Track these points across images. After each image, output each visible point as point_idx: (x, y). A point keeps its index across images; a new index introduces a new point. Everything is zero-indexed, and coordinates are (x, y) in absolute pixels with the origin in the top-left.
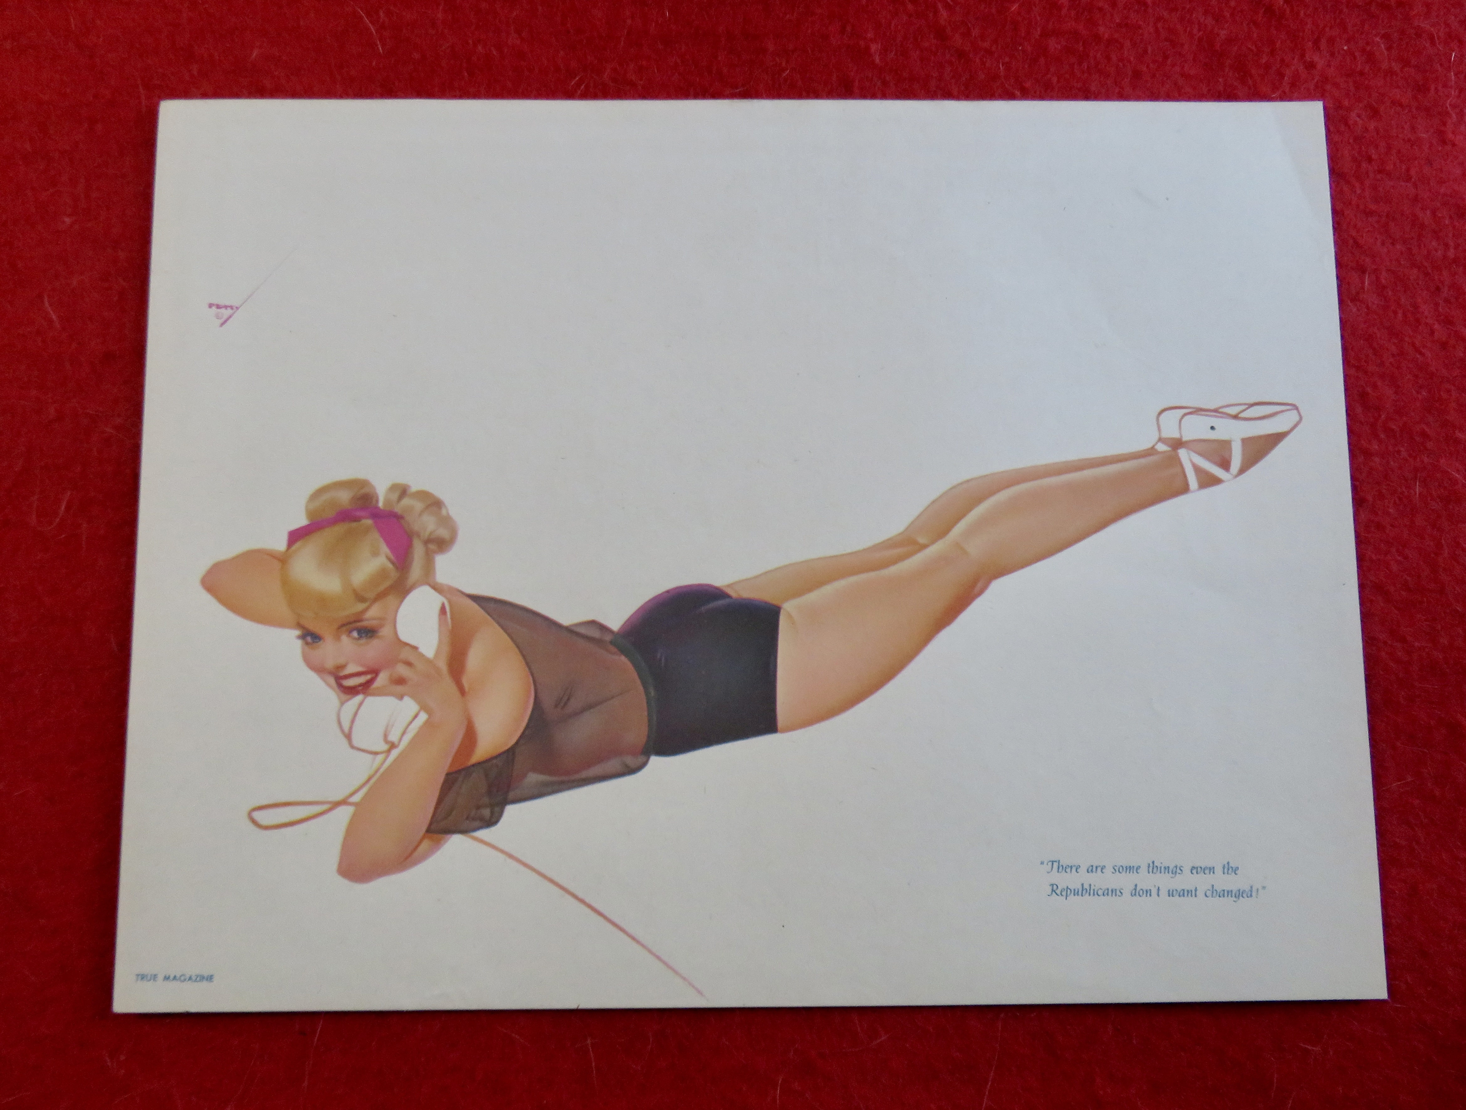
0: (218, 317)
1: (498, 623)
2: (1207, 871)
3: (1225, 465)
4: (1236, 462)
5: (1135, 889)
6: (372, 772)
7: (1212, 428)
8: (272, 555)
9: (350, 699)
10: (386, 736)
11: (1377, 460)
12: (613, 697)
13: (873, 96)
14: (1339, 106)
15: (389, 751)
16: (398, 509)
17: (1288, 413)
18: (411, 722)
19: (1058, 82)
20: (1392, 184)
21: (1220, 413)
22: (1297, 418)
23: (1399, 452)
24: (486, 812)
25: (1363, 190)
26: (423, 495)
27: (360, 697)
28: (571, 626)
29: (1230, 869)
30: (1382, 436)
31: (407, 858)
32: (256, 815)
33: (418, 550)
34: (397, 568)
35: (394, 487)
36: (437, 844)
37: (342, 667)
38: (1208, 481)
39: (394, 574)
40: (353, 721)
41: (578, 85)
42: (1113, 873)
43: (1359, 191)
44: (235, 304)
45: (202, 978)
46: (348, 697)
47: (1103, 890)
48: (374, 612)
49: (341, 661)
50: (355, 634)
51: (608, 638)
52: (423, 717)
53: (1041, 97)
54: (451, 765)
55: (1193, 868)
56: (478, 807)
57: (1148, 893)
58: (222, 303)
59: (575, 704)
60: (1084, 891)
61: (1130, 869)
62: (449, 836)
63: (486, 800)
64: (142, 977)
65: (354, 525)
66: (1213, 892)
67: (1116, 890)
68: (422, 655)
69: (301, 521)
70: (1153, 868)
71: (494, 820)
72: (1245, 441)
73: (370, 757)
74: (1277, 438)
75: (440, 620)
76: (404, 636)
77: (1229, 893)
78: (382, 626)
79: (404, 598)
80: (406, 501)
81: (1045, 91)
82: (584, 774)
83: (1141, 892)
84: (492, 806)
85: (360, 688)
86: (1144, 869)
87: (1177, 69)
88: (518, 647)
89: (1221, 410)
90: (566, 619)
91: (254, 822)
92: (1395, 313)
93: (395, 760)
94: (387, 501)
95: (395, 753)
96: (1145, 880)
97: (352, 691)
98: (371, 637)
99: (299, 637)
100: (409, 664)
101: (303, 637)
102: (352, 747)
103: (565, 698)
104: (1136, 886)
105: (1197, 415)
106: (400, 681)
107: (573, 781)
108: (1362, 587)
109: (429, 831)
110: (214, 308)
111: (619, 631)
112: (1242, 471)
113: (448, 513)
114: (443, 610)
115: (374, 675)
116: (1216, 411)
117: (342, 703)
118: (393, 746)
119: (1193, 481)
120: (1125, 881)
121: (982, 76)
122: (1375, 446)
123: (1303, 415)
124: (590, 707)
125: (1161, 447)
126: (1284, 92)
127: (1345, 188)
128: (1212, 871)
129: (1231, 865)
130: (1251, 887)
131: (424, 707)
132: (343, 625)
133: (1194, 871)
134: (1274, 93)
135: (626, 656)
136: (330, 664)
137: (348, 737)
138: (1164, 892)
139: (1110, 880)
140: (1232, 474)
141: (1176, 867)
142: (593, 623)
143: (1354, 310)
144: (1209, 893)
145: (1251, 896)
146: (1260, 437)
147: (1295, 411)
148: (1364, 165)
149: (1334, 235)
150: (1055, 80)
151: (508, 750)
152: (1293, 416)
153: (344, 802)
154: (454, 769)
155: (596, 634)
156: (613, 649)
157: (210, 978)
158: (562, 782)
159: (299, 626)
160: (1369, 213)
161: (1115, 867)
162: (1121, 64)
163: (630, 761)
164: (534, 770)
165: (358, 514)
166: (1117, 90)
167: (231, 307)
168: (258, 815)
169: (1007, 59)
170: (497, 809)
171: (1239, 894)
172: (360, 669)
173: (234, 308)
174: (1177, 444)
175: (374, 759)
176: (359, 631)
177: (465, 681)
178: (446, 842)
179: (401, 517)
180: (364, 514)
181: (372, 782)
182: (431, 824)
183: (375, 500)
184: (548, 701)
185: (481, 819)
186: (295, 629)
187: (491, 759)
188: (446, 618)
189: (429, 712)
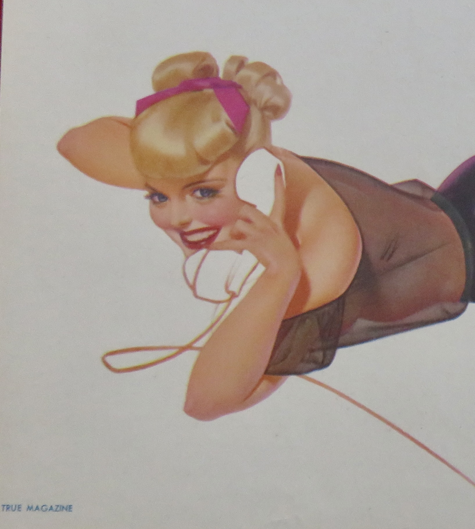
1: (329, 183)
6: (214, 320)
8: (121, 122)
9: (194, 253)
10: (227, 287)
12: (432, 250)
15: (229, 301)
16: (236, 79)
18: (249, 275)
24: (319, 355)
26: (260, 66)
27: (203, 251)
28: (394, 185)
31: (246, 399)
32: (109, 359)
33: (255, 117)
34: (235, 133)
35: (233, 59)
36: (274, 385)
37: (187, 224)
39: (233, 139)
40: (197, 273)
46: (193, 251)
48: (216, 173)
49: (185, 218)
50: (198, 194)
51: (429, 195)
52: (261, 269)
54: (287, 314)
56: (312, 351)
59: (399, 256)
62: (283, 377)
63: (319, 344)
65: (198, 93)
68: (260, 213)
69: (149, 91)
71: (325, 362)
73: (213, 306)
75: (276, 180)
76: (243, 195)
78: (223, 186)
79: (243, 160)
80: (243, 72)
82: (408, 320)
84: (324, 349)
85: (203, 243)
88: (347, 204)
90: (391, 179)
91: (108, 366)
93: (236, 309)
94: (226, 72)
95: (235, 302)
97: (195, 246)
98: (213, 196)
99: (147, 197)
100: (248, 221)
101: (151, 197)
102: (196, 296)
103: (391, 250)
106: (240, 236)
107: (399, 326)
109: (266, 372)
111: (440, 188)
113: (282, 83)
114: (278, 172)
115: (215, 231)
117: (187, 257)
118: (234, 295)
124: (412, 258)
131: (261, 259)
135: (445, 211)
136: (175, 221)
137: (193, 287)
142: (415, 182)
151: (339, 298)
153: (189, 347)
154: (288, 317)
155: (417, 191)
156: (434, 206)
158: (389, 327)
159: (147, 186)
163: (450, 307)
164: (362, 316)
165: (201, 84)
168: (110, 360)
170: (329, 352)
172: (205, 226)
175: (216, 308)
176: (202, 191)
177: (299, 236)
178: (283, 382)
179: (240, 87)
180: (207, 84)
181: (214, 329)
182: (269, 366)
183: (215, 71)
184: (375, 253)
185: (315, 362)
186: (143, 189)
187: (325, 305)
188: (282, 178)
189: (266, 264)
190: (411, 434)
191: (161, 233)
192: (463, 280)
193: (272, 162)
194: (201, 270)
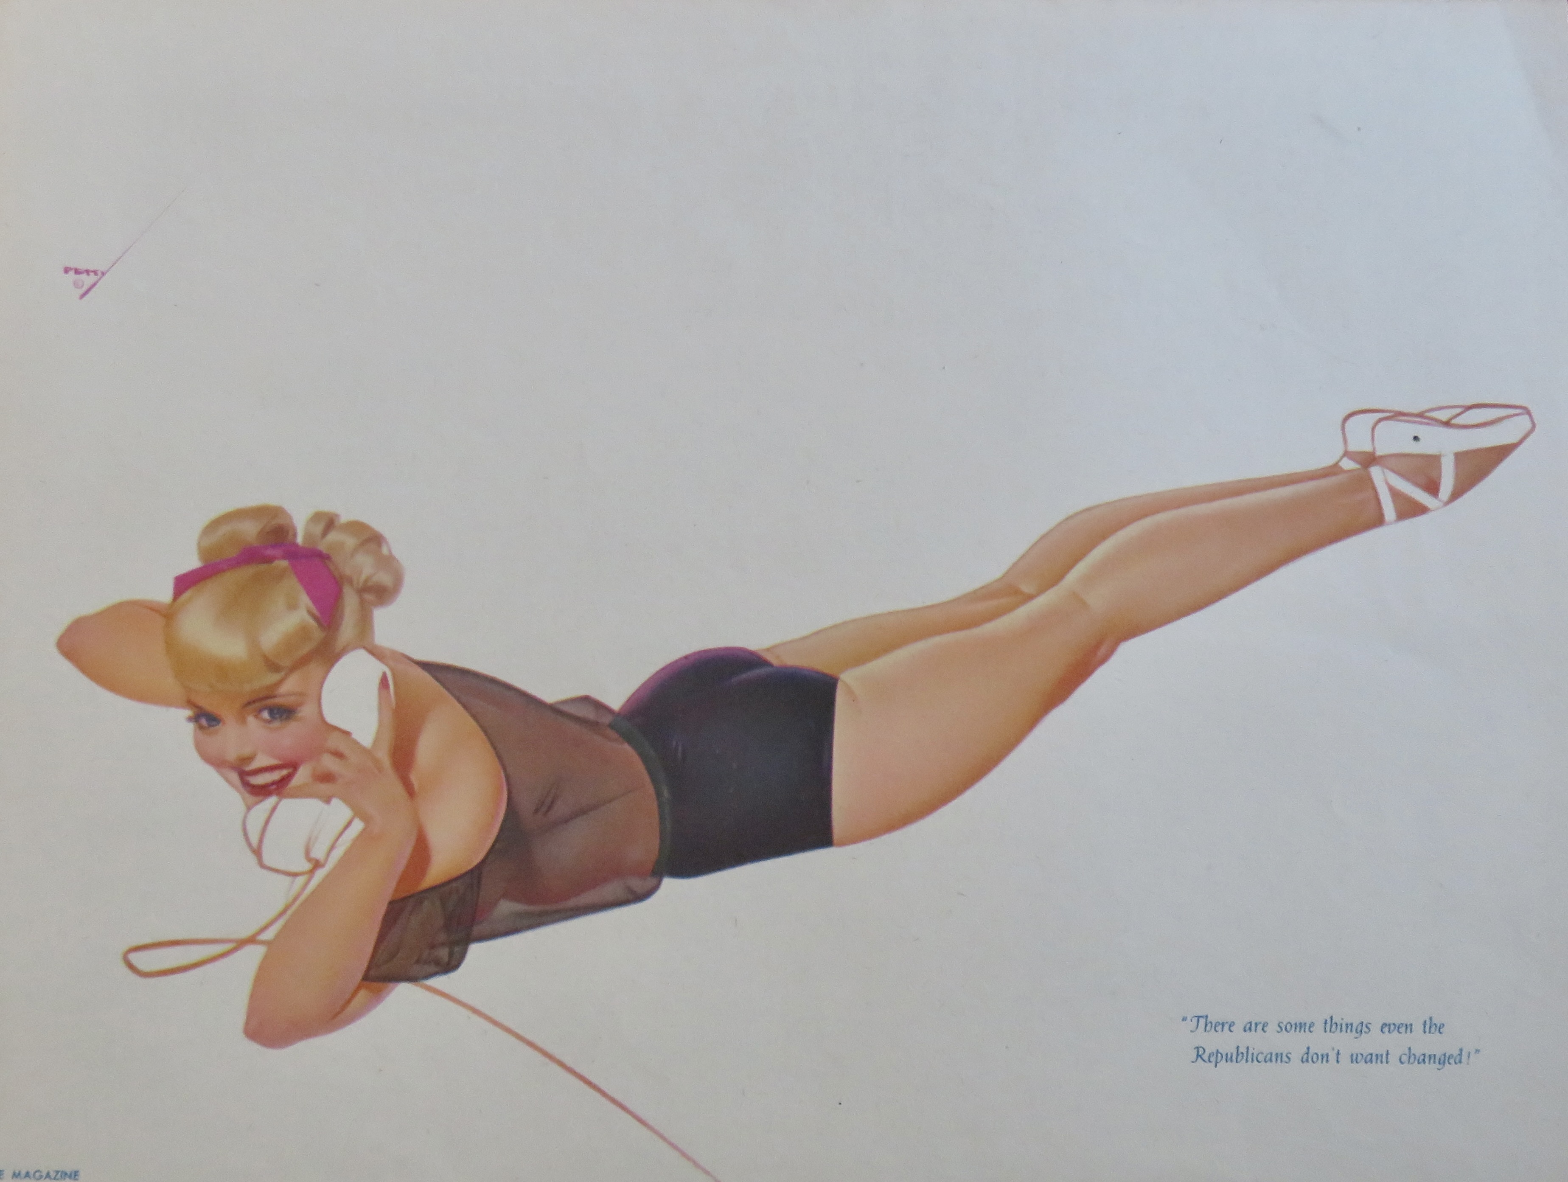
0: (76, 284)
1: (459, 700)
2: (1403, 1029)
3: (1433, 488)
4: (1447, 484)
5: (1307, 1054)
6: (291, 899)
8: (152, 608)
9: (261, 801)
10: (307, 853)
12: (610, 801)
15: (312, 872)
16: (322, 547)
17: (1516, 418)
18: (341, 834)
21: (1426, 418)
22: (1529, 425)
24: (443, 953)
26: (357, 528)
27: (272, 800)
28: (556, 704)
29: (1432, 1026)
31: (337, 1014)
32: (134, 958)
33: (350, 602)
34: (321, 626)
35: (318, 517)
36: (377, 996)
37: (250, 759)
38: (1410, 509)
39: (318, 634)
40: (263, 832)
42: (1278, 1032)
44: (101, 268)
45: (63, 1174)
46: (259, 799)
47: (1265, 1055)
48: (291, 685)
49: (247, 751)
50: (266, 715)
51: (607, 719)
52: (358, 826)
54: (396, 890)
55: (1384, 1024)
56: (433, 947)
57: (1325, 1057)
58: (82, 266)
59: (561, 809)
60: (1240, 1055)
61: (1300, 1026)
62: (391, 985)
63: (442, 937)
66: (1410, 1057)
67: (1282, 1054)
68: (356, 743)
69: (192, 562)
70: (1330, 1025)
71: (453, 963)
72: (1459, 457)
73: (288, 879)
74: (1503, 452)
75: (380, 697)
76: (332, 717)
77: (1432, 1058)
78: (301, 704)
79: (332, 665)
80: (333, 536)
82: (572, 903)
83: (1315, 1056)
84: (451, 944)
85: (274, 787)
86: (1319, 1027)
88: (485, 732)
89: (1427, 414)
90: (549, 695)
91: (131, 967)
93: (320, 886)
94: (308, 536)
95: (320, 874)
96: (1320, 1041)
97: (261, 792)
98: (287, 719)
99: (190, 719)
100: (339, 755)
101: (195, 719)
102: (262, 865)
103: (550, 799)
104: (1308, 1048)
105: (1396, 420)
106: (327, 778)
107: (561, 911)
109: (366, 978)
110: (72, 273)
111: (621, 709)
112: (1456, 494)
113: (390, 551)
114: (384, 682)
115: (290, 770)
116: (1421, 415)
117: (249, 808)
118: (317, 865)
119: (1389, 510)
120: (1295, 1043)
123: (1536, 421)
124: (583, 812)
125: (1348, 465)
128: (1409, 1029)
129: (1434, 1021)
130: (1461, 1050)
131: (359, 813)
132: (249, 703)
133: (1386, 1029)
135: (631, 743)
136: (232, 754)
137: (257, 852)
138: (1345, 1058)
139: (1274, 1041)
140: (1442, 501)
141: (1362, 1023)
142: (586, 700)
144: (1404, 1058)
145: (1460, 1062)
146: (1479, 451)
147: (1527, 417)
151: (473, 870)
152: (1523, 423)
153: (252, 940)
154: (397, 897)
155: (589, 714)
156: (613, 734)
157: (74, 1175)
158: (545, 913)
159: (190, 704)
161: (1281, 1024)
163: (637, 884)
164: (506, 895)
165: (269, 552)
167: (95, 272)
168: (136, 958)
170: (457, 949)
171: (1444, 1060)
172: (273, 762)
173: (100, 274)
174: (1369, 460)
175: (293, 882)
176: (272, 710)
177: (414, 778)
178: (390, 992)
179: (328, 558)
180: (277, 552)
181: (289, 913)
182: (369, 969)
183: (291, 533)
184: (526, 805)
185: (437, 963)
186: (184, 707)
187: (450, 882)
188: (390, 695)
189: (366, 819)
190: (578, 1070)
191: (210, 773)
192: (655, 844)
193: (374, 669)
194: (270, 827)
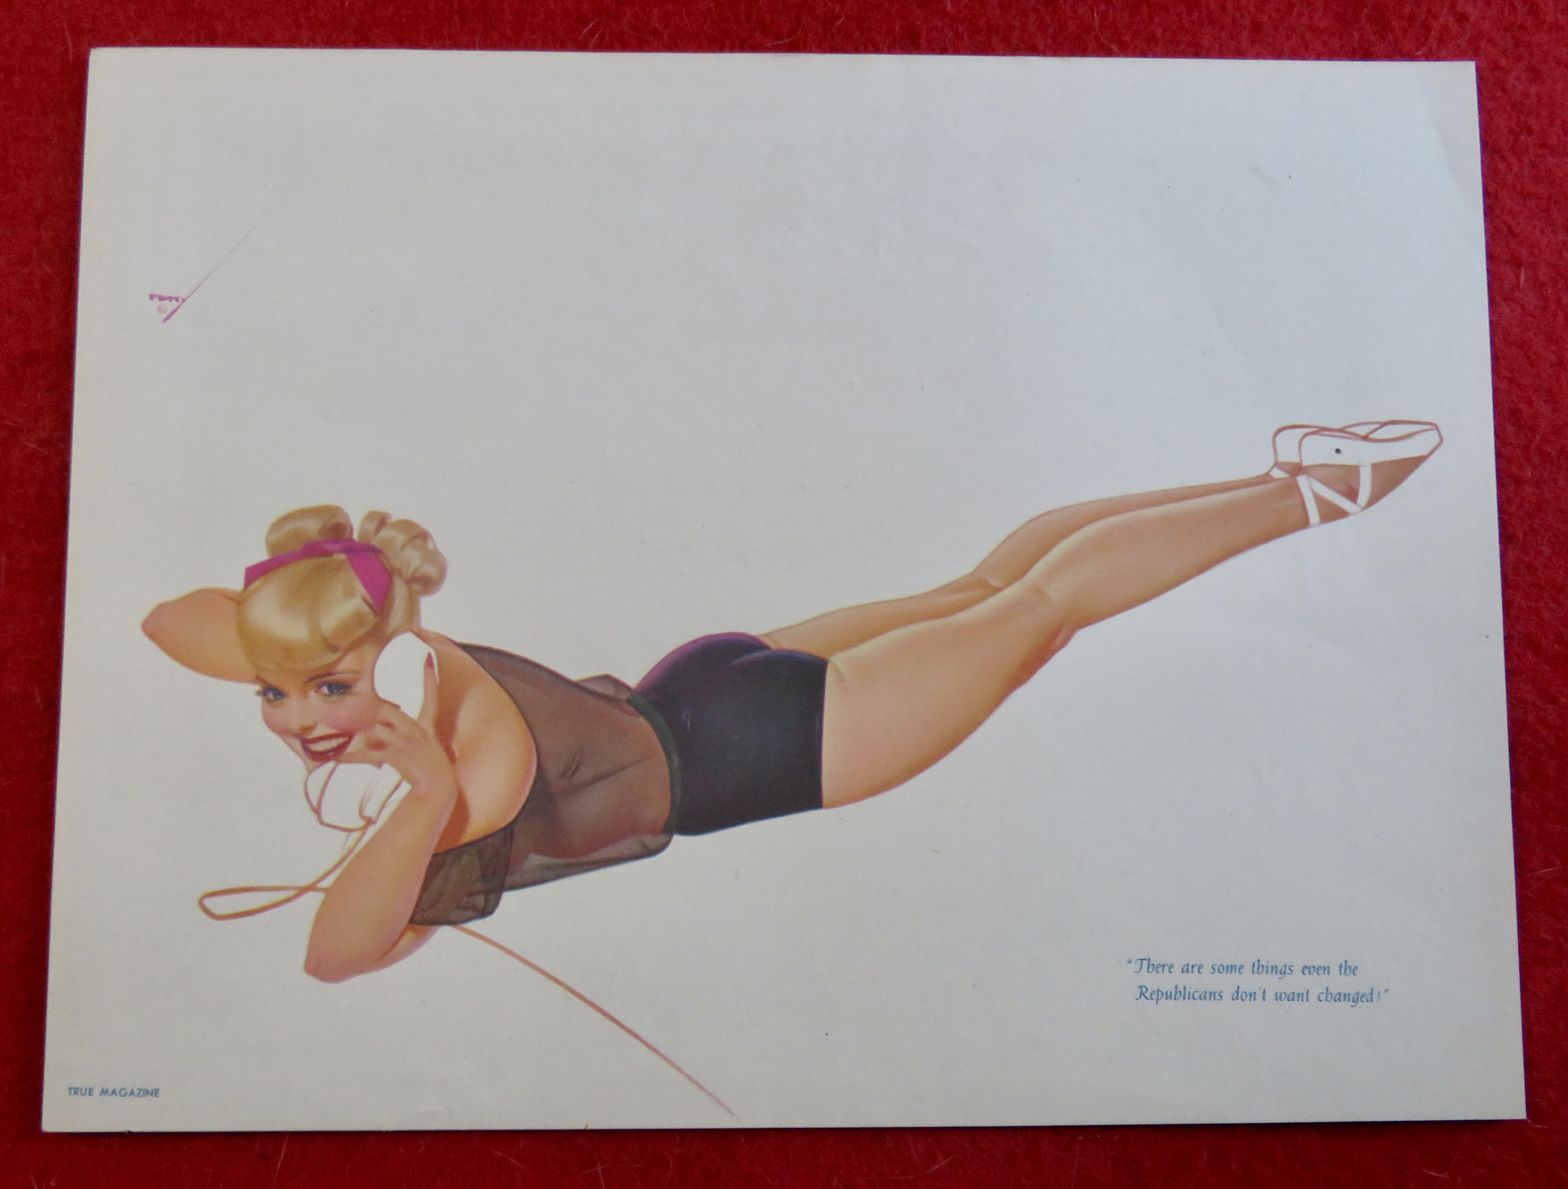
0: (160, 309)
1: (494, 676)
2: (1321, 971)
3: (1352, 494)
4: (1365, 492)
5: (1237, 992)
6: (345, 852)
7: (1338, 451)
8: (225, 595)
9: (320, 766)
10: (361, 811)
11: (1529, 489)
12: (628, 766)
13: (944, 51)
14: (1495, 67)
15: (364, 829)
16: (376, 542)
17: (1426, 434)
18: (390, 795)
19: (1163, 34)
20: (1555, 160)
21: (1347, 433)
22: (1437, 440)
23: (1556, 481)
24: (480, 900)
25: (1521, 168)
26: (407, 526)
27: (330, 765)
28: (580, 681)
29: (1347, 969)
30: (1536, 460)
31: (387, 953)
32: (208, 902)
33: (400, 591)
34: (374, 611)
35: (371, 516)
36: (421, 938)
37: (310, 729)
38: (1332, 513)
39: (372, 619)
40: (322, 792)
41: (592, 33)
42: (1212, 973)
43: (1516, 168)
44: (182, 294)
45: (146, 1092)
46: (319, 763)
47: (1200, 993)
48: (347, 664)
49: (308, 722)
50: (325, 690)
51: (624, 696)
52: (406, 788)
53: (1143, 54)
54: (439, 844)
55: (1305, 967)
56: (470, 894)
57: (1252, 996)
58: (165, 294)
59: (585, 774)
60: (1180, 994)
61: (1231, 968)
62: (433, 928)
63: (479, 886)
64: (75, 1091)
65: (324, 559)
66: (1327, 996)
67: (1215, 993)
68: (405, 715)
69: (261, 555)
70: (1258, 967)
71: (488, 909)
72: (1376, 467)
73: (344, 835)
74: (1414, 463)
75: (426, 674)
76: (383, 692)
77: (1347, 996)
78: (356, 681)
79: (384, 646)
80: (385, 533)
81: (1149, 46)
82: (595, 856)
83: (1244, 995)
84: (486, 893)
85: (331, 753)
86: (1248, 969)
87: (1305, 20)
88: (518, 705)
89: (1348, 430)
90: (575, 674)
91: (206, 911)
92: (1555, 315)
93: (373, 839)
94: (362, 532)
95: (372, 830)
96: (1249, 981)
97: (321, 757)
98: (344, 693)
99: (258, 693)
100: (389, 725)
101: (263, 693)
102: (322, 822)
103: (574, 765)
104: (1238, 988)
105: (1321, 435)
106: (379, 745)
107: (582, 864)
108: (1508, 638)
109: (412, 921)
110: (156, 299)
111: (637, 687)
112: (1373, 501)
113: (435, 547)
114: (429, 662)
115: (346, 739)
116: (1342, 430)
117: (310, 772)
118: (370, 822)
119: (1313, 513)
120: (1226, 983)
121: (1072, 26)
122: (1529, 473)
123: (1443, 436)
124: (602, 776)
125: (1278, 474)
126: (1430, 50)
127: (1501, 165)
128: (1327, 970)
129: (1349, 964)
130: (1372, 989)
131: (406, 776)
132: (311, 680)
133: (1306, 971)
134: (1418, 50)
135: (646, 716)
136: (296, 724)
137: (317, 811)
138: (1270, 995)
139: (1207, 981)
140: (1360, 506)
141: (1285, 966)
142: (607, 678)
143: (1507, 311)
144: (1323, 997)
145: (1372, 1000)
146: (1392, 463)
147: (1435, 432)
148: (1523, 137)
149: (1485, 221)
150: (1159, 33)
151: (505, 829)
152: (1431, 438)
153: (311, 888)
154: (442, 850)
155: (610, 691)
156: (631, 709)
157: (155, 1093)
158: (569, 866)
159: (258, 679)
160: (1525, 195)
161: (1214, 967)
162: (1238, 15)
163: (650, 841)
164: (535, 849)
165: (329, 547)
166: (1232, 46)
167: (177, 299)
168: (209, 903)
169: (1103, 7)
170: (492, 896)
171: (1357, 998)
172: (333, 731)
173: (180, 300)
174: (1297, 469)
175: (348, 837)
176: (330, 686)
177: (455, 746)
178: (433, 934)
179: (380, 551)
180: (337, 547)
181: (345, 864)
182: (414, 913)
183: (348, 530)
184: (553, 770)
185: (474, 908)
186: (254, 683)
187: (486, 837)
188: (434, 673)
189: (413, 782)
190: (597, 1003)
192: (666, 804)
193: (422, 650)
194: (328, 788)
